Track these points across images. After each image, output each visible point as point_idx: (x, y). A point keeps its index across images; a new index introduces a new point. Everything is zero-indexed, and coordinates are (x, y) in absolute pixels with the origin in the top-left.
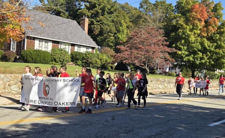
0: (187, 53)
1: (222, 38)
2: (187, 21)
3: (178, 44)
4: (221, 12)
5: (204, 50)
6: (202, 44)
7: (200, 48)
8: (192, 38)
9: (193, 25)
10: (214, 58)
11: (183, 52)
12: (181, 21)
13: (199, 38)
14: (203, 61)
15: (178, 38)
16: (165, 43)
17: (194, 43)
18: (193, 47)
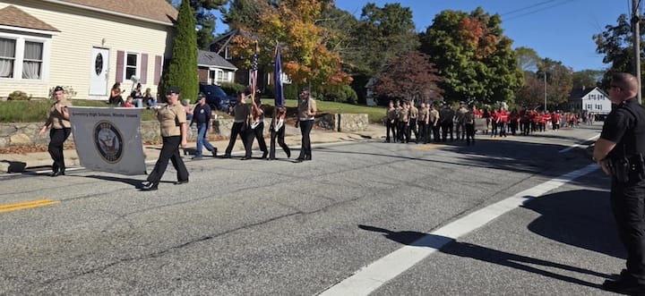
0: (458, 81)
1: (504, 61)
2: (456, 41)
3: (446, 70)
4: (501, 26)
5: (480, 77)
6: (477, 69)
7: (475, 74)
8: (465, 63)
9: (465, 47)
10: (494, 87)
11: (453, 80)
12: (448, 41)
13: (473, 63)
14: (480, 91)
15: (448, 63)
16: (432, 70)
17: (466, 68)
18: (466, 74)
